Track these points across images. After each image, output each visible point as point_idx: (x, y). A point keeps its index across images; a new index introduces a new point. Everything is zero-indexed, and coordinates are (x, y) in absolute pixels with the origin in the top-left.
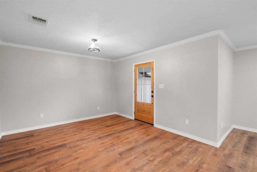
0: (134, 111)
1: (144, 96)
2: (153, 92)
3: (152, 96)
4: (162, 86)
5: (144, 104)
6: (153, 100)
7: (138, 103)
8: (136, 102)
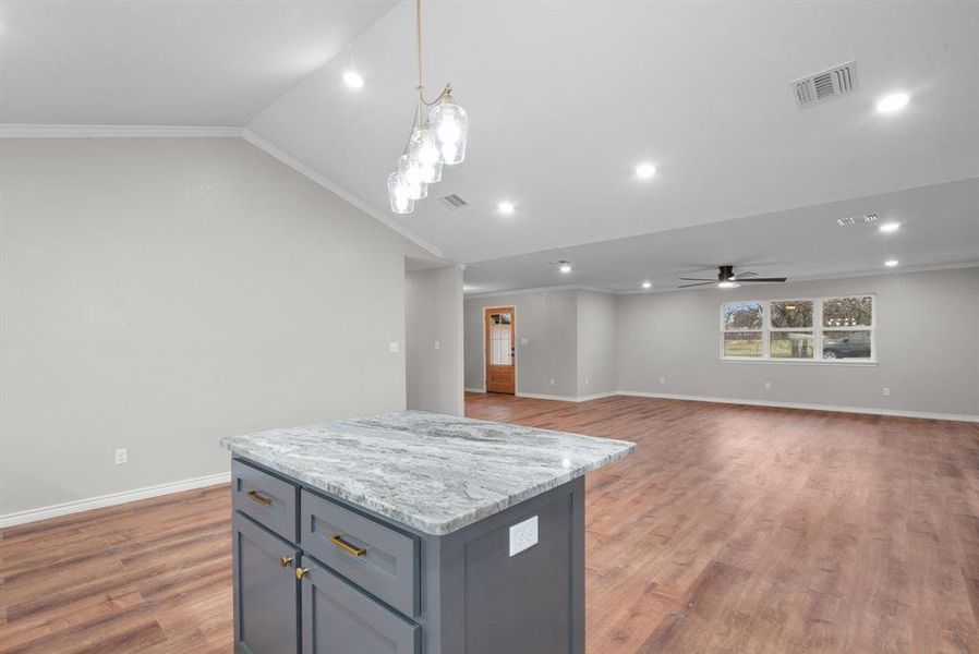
0: (485, 379)
1: (501, 356)
2: (513, 349)
3: (513, 355)
4: (524, 341)
5: (500, 367)
6: (513, 362)
7: (492, 366)
8: (488, 366)
